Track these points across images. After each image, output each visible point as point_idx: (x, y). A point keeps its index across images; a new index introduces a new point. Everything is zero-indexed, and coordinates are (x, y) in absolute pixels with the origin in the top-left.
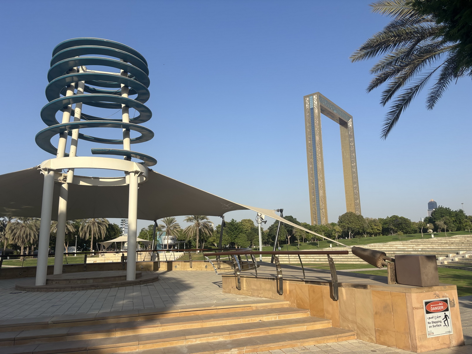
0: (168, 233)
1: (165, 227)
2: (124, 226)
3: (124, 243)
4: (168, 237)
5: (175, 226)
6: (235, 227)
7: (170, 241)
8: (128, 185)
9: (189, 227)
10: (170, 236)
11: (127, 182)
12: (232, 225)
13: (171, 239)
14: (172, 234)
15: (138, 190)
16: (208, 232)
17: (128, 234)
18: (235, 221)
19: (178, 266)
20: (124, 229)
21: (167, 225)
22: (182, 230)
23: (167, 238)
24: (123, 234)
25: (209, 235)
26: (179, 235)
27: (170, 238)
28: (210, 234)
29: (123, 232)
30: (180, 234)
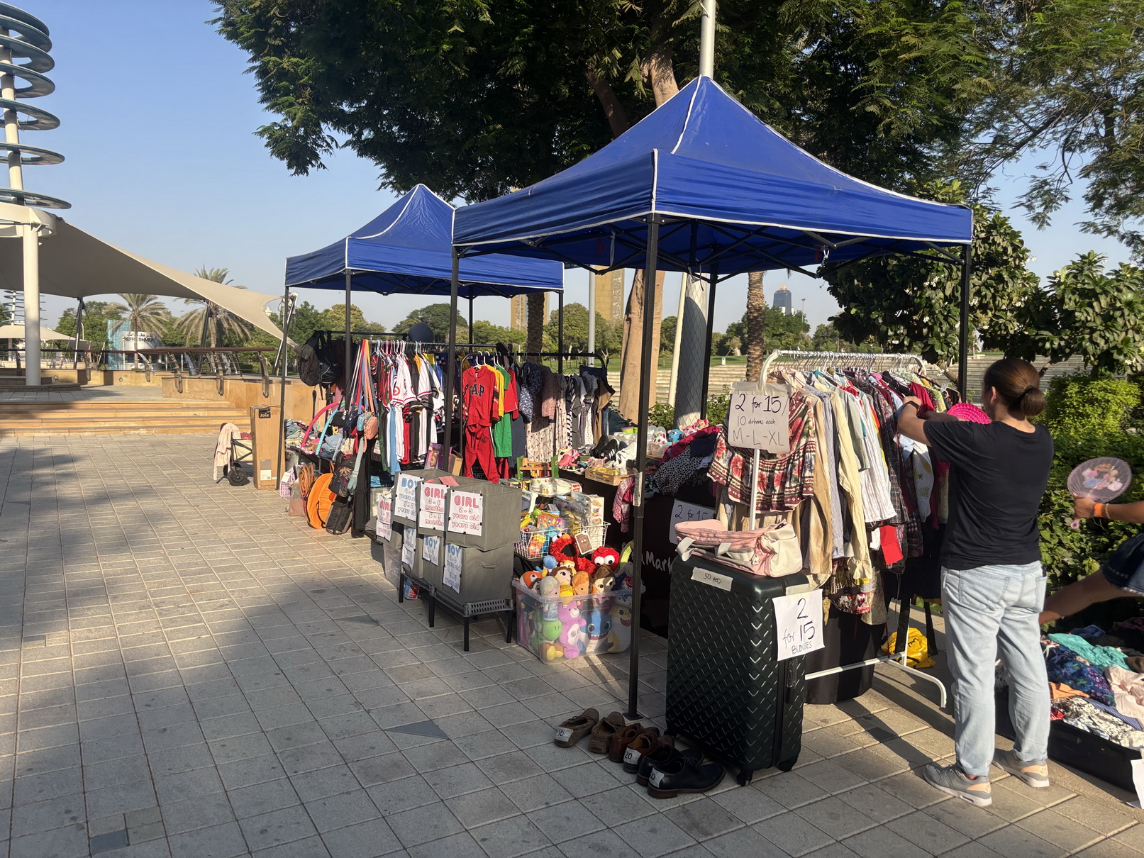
0: (136, 327)
1: (126, 310)
2: (14, 300)
3: (16, 341)
4: (136, 335)
5: (154, 309)
6: (310, 322)
7: (142, 345)
8: (22, 238)
9: (192, 314)
10: (143, 333)
11: (19, 235)
12: (303, 315)
13: (145, 340)
14: (145, 327)
15: (39, 247)
16: (238, 328)
17: (25, 321)
18: (310, 307)
19: (124, 378)
20: (13, 308)
21: (130, 305)
22: (173, 320)
23: (133, 336)
24: (13, 319)
25: (242, 336)
26: (166, 331)
27: (143, 338)
28: (245, 334)
29: (13, 315)
30: (170, 330)
